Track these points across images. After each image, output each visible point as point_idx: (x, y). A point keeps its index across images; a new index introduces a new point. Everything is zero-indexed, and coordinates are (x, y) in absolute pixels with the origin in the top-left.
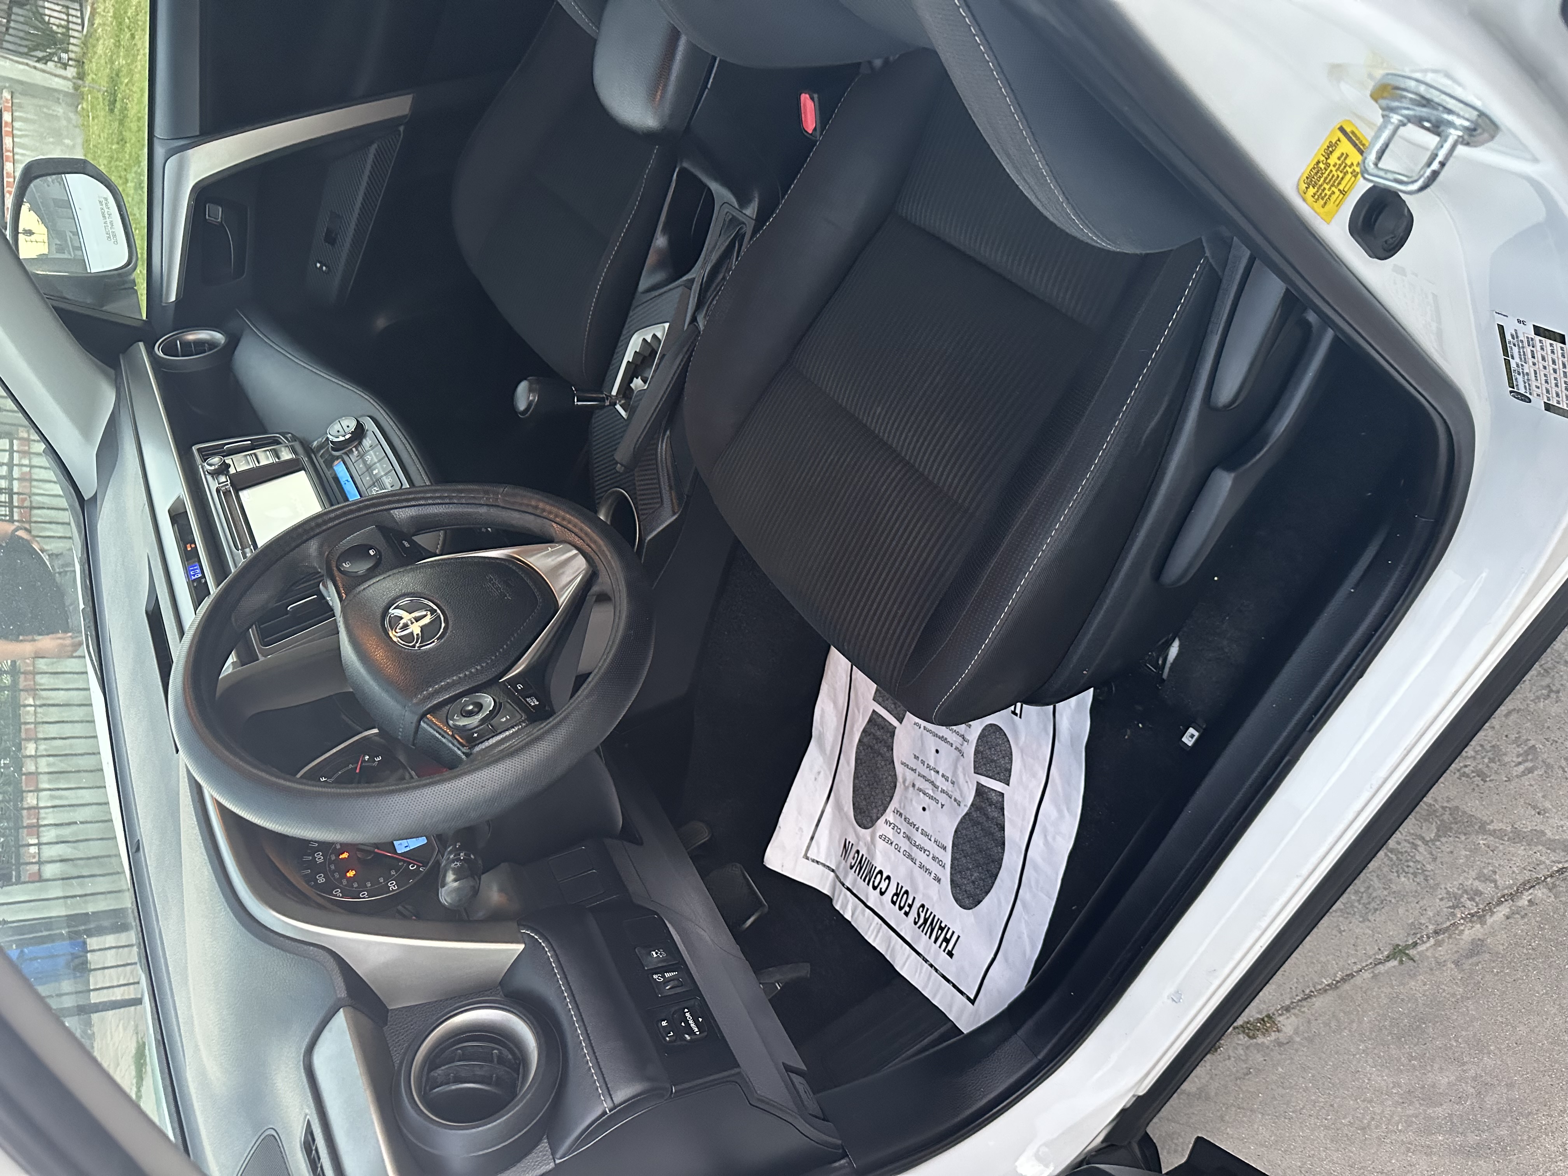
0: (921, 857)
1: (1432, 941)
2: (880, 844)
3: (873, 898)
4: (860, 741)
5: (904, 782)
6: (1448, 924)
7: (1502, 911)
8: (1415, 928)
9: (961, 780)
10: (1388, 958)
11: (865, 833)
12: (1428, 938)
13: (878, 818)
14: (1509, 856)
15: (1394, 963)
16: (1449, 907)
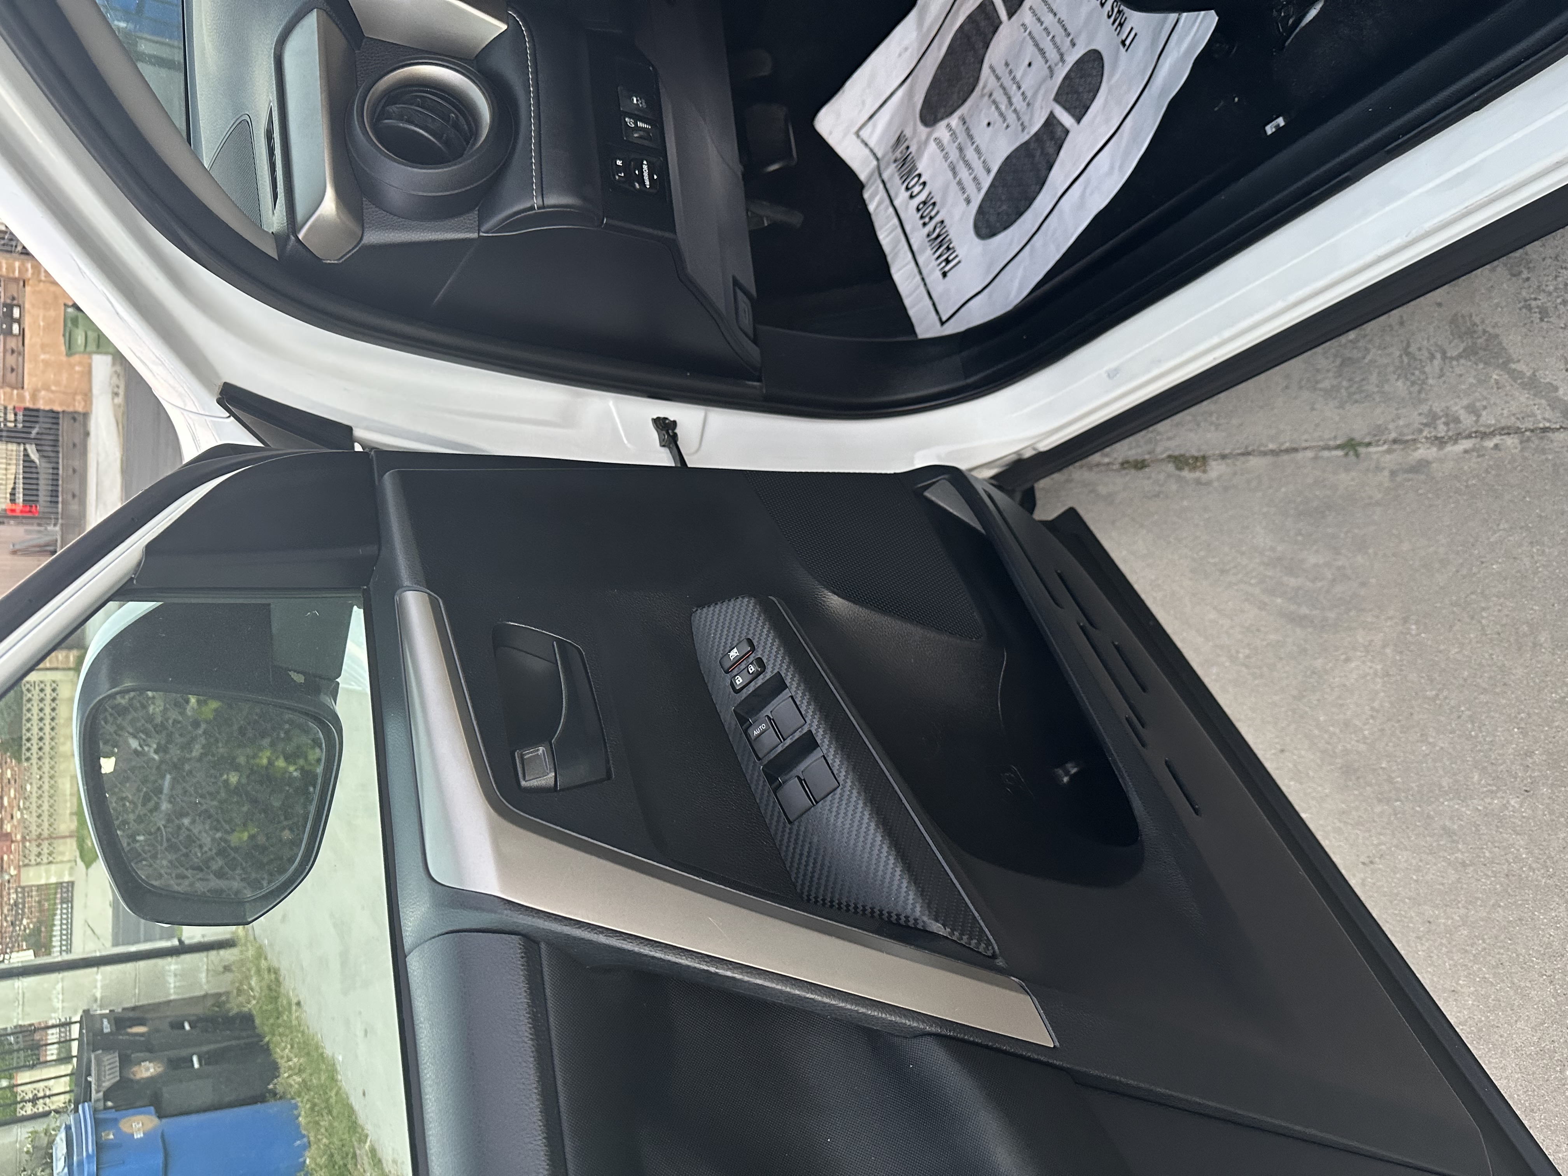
0: (964, 173)
1: (1386, 447)
2: (932, 146)
3: (901, 198)
4: (961, 27)
5: (984, 87)
6: (1410, 437)
7: (1467, 444)
8: (1380, 430)
9: (1037, 105)
10: (1338, 447)
11: (923, 130)
12: (1385, 443)
13: (942, 119)
14: (1509, 398)
15: (1340, 453)
16: (1422, 424)
